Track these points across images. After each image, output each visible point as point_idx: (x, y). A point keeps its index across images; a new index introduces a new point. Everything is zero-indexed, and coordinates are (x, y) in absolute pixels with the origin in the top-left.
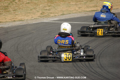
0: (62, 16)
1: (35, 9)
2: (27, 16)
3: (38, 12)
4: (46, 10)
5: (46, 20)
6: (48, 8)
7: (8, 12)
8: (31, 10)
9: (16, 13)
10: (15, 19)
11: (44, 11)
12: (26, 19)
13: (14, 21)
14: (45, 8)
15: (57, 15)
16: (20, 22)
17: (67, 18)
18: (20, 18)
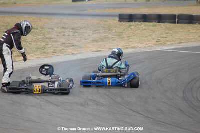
0: (179, 45)
1: (150, 36)
3: (153, 39)
4: (163, 37)
5: (160, 49)
6: (165, 36)
7: (122, 38)
8: (147, 37)
9: (130, 40)
10: (128, 47)
12: (140, 46)
13: (127, 48)
15: (173, 43)
16: (134, 50)
17: (184, 47)
18: (133, 45)
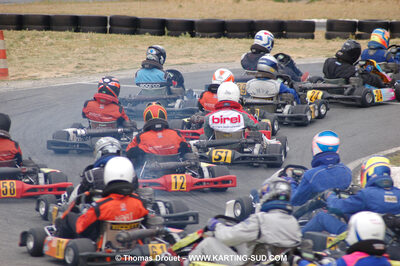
2: (47, 71)
11: (82, 62)
14: (86, 56)
